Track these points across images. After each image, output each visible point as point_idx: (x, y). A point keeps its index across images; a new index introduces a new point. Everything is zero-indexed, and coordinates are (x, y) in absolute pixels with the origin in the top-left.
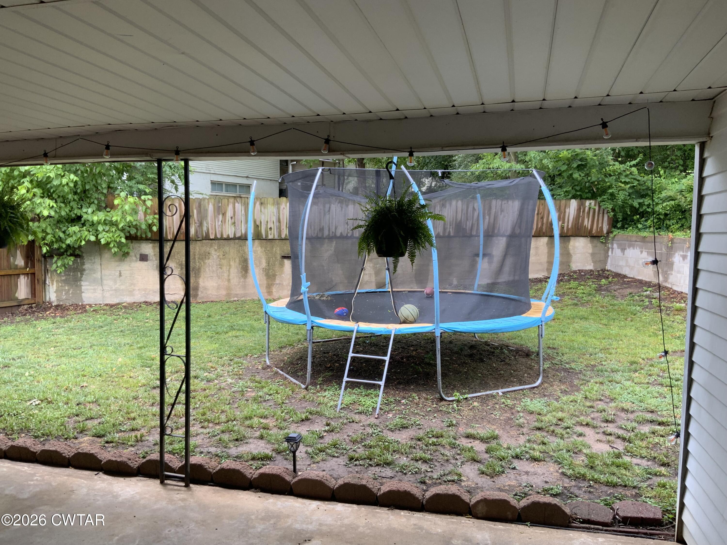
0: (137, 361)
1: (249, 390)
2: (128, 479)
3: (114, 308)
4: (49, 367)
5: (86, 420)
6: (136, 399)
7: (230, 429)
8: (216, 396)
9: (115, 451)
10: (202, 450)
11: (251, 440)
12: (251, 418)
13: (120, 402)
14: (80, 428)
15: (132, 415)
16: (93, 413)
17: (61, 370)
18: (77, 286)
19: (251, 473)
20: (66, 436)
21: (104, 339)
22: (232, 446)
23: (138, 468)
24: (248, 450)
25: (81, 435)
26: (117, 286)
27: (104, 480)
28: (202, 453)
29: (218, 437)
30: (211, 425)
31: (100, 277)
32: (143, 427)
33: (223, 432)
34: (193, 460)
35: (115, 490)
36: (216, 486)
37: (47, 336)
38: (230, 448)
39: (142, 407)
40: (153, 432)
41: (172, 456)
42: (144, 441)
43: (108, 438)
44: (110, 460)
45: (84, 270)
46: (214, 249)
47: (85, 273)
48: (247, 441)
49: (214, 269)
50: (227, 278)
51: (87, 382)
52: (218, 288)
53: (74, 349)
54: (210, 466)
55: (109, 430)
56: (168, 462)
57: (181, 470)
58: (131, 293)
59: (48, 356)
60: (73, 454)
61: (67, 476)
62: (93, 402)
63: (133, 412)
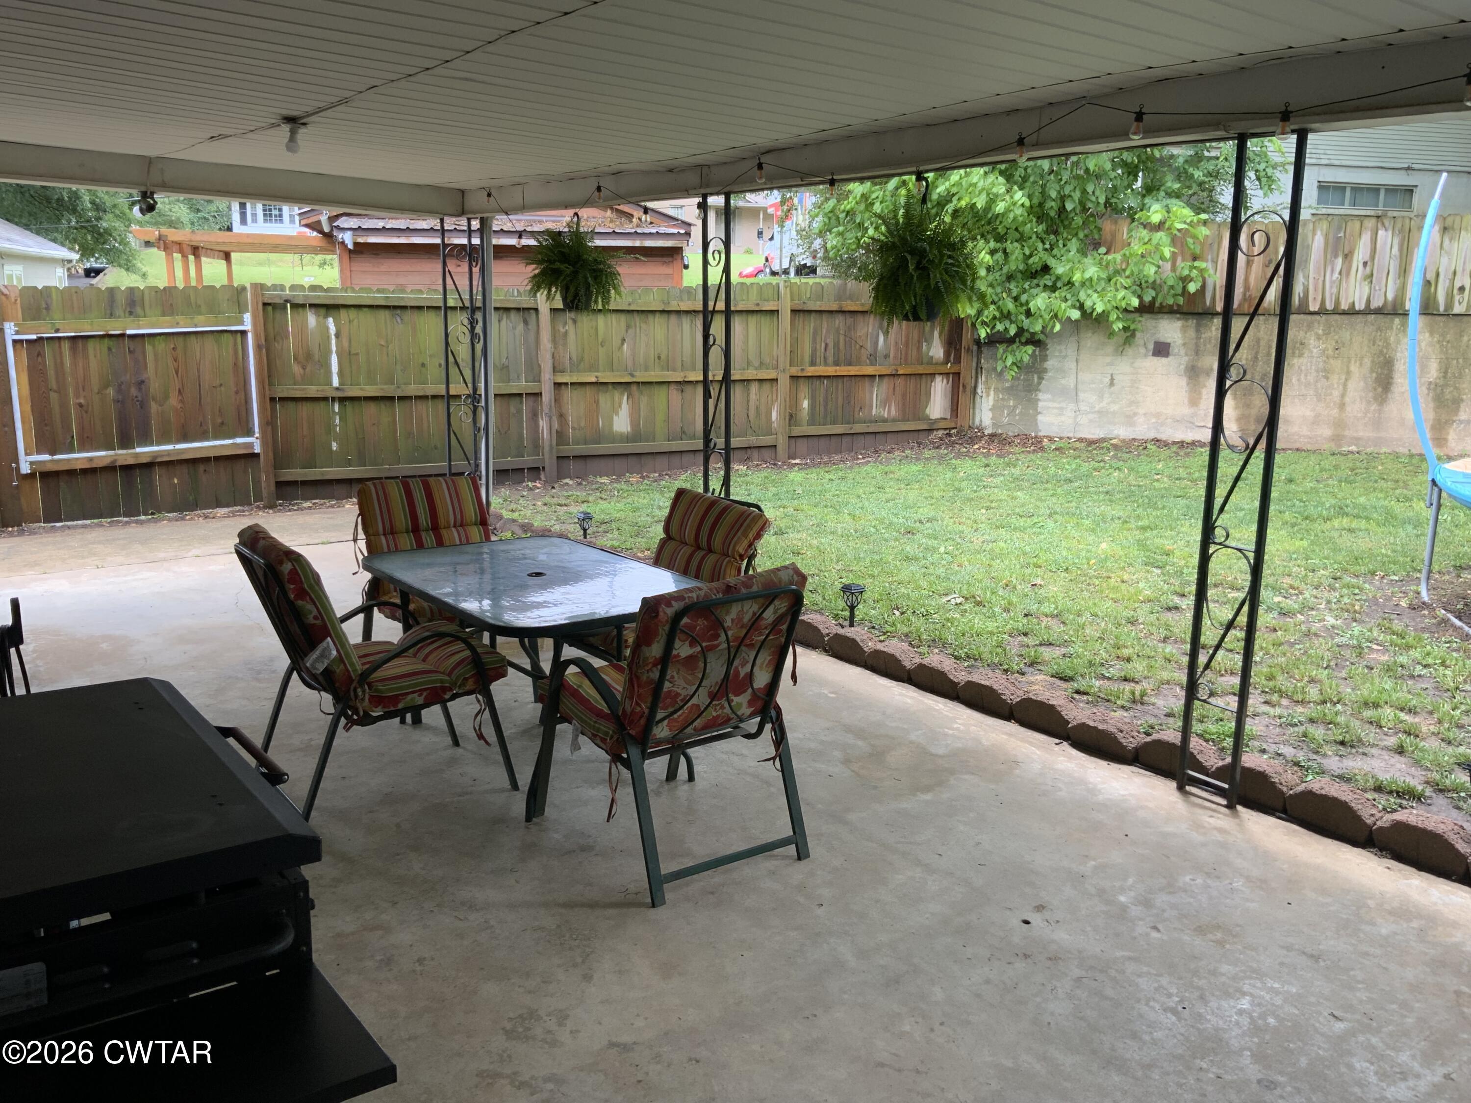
0: (1136, 553)
1: (1375, 647)
2: (1115, 766)
3: (1094, 446)
4: (977, 544)
5: (1041, 645)
6: (1132, 623)
7: (1329, 718)
8: (1297, 646)
9: (1095, 711)
10: (1265, 746)
11: (1374, 751)
12: (1376, 706)
13: (1103, 624)
14: (1030, 656)
15: (1126, 652)
16: (1054, 637)
17: (997, 551)
18: (1029, 400)
19: (1372, 815)
20: (1006, 667)
21: (1074, 504)
22: (1330, 753)
23: (1136, 749)
24: (1367, 768)
25: (1031, 669)
26: (1104, 404)
27: (1071, 758)
28: (1263, 751)
29: (1301, 729)
30: (1285, 702)
31: (1072, 386)
32: (1145, 678)
33: (1312, 721)
34: (1250, 760)
35: (1091, 780)
36: (1292, 822)
37: (975, 488)
38: (1325, 755)
39: (1144, 641)
40: (1165, 692)
41: (1204, 744)
42: (1149, 704)
43: (1081, 684)
44: (1084, 725)
45: (1045, 371)
46: (1317, 335)
47: (1047, 376)
48: (1366, 750)
49: (1311, 378)
50: (1337, 400)
51: (1043, 579)
52: (1316, 421)
53: (1021, 517)
54: (1283, 781)
55: (1082, 670)
56: (1195, 752)
57: (1221, 773)
58: (1130, 419)
59: (975, 522)
60: (1019, 699)
61: (1006, 734)
62: (1053, 616)
63: (1126, 647)
